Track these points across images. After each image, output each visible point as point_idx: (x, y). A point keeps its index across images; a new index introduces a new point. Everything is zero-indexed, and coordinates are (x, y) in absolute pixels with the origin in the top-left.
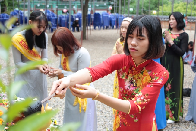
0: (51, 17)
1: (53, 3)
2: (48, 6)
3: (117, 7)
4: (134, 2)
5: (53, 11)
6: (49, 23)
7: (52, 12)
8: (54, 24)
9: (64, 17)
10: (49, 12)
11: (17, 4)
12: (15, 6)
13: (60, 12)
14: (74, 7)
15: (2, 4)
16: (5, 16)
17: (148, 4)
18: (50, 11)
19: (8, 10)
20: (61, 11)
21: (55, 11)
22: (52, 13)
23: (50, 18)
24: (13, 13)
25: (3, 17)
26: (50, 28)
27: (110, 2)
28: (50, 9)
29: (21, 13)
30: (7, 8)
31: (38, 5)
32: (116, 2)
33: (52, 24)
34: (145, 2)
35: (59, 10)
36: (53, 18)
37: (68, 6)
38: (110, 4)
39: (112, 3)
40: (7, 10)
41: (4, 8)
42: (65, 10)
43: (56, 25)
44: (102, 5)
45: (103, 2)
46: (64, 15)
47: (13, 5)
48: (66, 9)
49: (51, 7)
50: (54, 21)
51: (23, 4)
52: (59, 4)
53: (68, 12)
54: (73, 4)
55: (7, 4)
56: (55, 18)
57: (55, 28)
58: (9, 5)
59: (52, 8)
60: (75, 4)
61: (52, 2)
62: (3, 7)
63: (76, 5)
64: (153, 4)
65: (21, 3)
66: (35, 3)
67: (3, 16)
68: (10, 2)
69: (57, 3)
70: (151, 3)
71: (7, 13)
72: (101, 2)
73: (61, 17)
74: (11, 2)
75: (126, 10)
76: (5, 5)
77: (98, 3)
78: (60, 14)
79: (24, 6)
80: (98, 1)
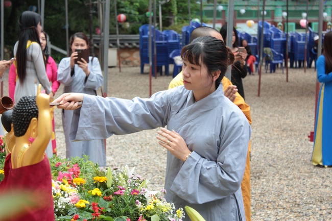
0: (271, 36)
1: (275, 6)
5: (275, 24)
6: (268, 50)
7: (274, 26)
8: (277, 53)
9: (302, 38)
10: (267, 27)
11: (197, 10)
12: (192, 13)
13: (292, 26)
14: (325, 14)
15: (165, 8)
16: (172, 37)
18: (270, 24)
19: (176, 23)
20: (294, 24)
21: (280, 24)
22: (273, 29)
23: (268, 39)
24: (188, 28)
25: (166, 38)
26: (268, 61)
28: (269, 18)
30: (176, 18)
31: (243, 11)
33: (274, 53)
35: (291, 21)
36: (274, 39)
40: (174, 22)
41: (168, 19)
42: (303, 22)
43: (282, 55)
46: (301, 33)
47: (190, 11)
48: (306, 18)
49: (272, 14)
50: (279, 45)
51: (210, 8)
52: (290, 9)
53: (310, 25)
55: (175, 10)
56: (281, 39)
57: (280, 61)
58: (178, 12)
59: (273, 17)
60: (326, 6)
61: (273, 3)
62: (167, 17)
63: (329, 9)
65: (205, 6)
67: (167, 35)
68: (181, 6)
69: (287, 6)
71: (175, 30)
73: (294, 36)
74: (184, 5)
76: (170, 13)
78: (292, 31)
79: (215, 14)
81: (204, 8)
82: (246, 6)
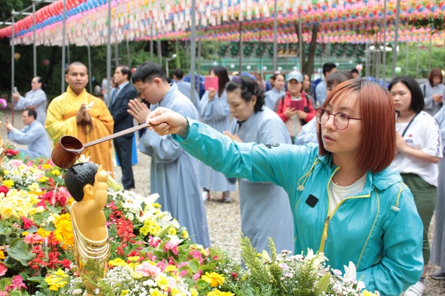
1: (257, 62)
2: (249, 67)
3: (369, 65)
4: (404, 57)
15: (171, 64)
17: (432, 60)
27: (360, 57)
28: (253, 71)
29: (201, 79)
31: (232, 66)
32: (368, 58)
34: (425, 56)
37: (284, 67)
38: (360, 62)
39: (363, 59)
44: (347, 63)
45: (347, 57)
54: (293, 63)
59: (256, 70)
60: (296, 62)
63: (298, 64)
64: (442, 60)
65: (202, 62)
66: (226, 62)
69: (260, 62)
70: (436, 59)
72: (344, 58)
75: (390, 71)
77: (339, 60)
80: (337, 57)
81: (202, 64)
82: (235, 62)
